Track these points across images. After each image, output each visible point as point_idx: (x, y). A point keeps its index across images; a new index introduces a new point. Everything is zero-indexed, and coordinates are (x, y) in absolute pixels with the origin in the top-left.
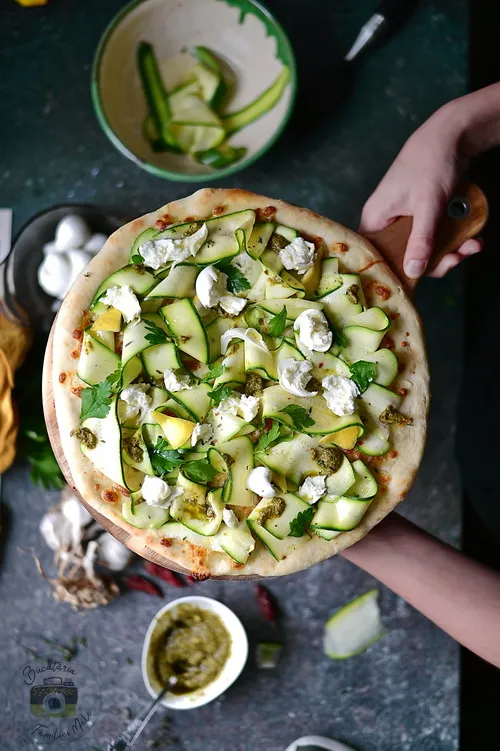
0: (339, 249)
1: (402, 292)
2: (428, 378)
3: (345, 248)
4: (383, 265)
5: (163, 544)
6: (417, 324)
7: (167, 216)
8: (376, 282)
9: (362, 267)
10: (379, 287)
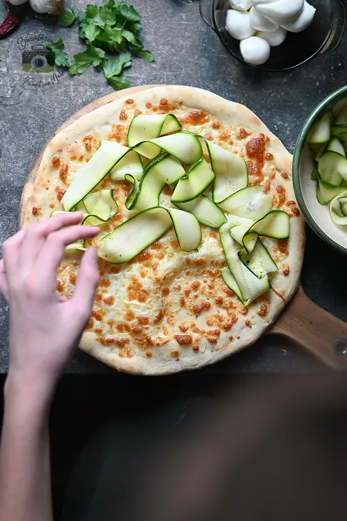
0: (285, 269)
1: (267, 324)
2: (212, 362)
3: (286, 273)
4: (283, 304)
5: (34, 209)
6: (249, 342)
7: (268, 140)
8: (269, 303)
9: (277, 290)
10: (266, 306)
